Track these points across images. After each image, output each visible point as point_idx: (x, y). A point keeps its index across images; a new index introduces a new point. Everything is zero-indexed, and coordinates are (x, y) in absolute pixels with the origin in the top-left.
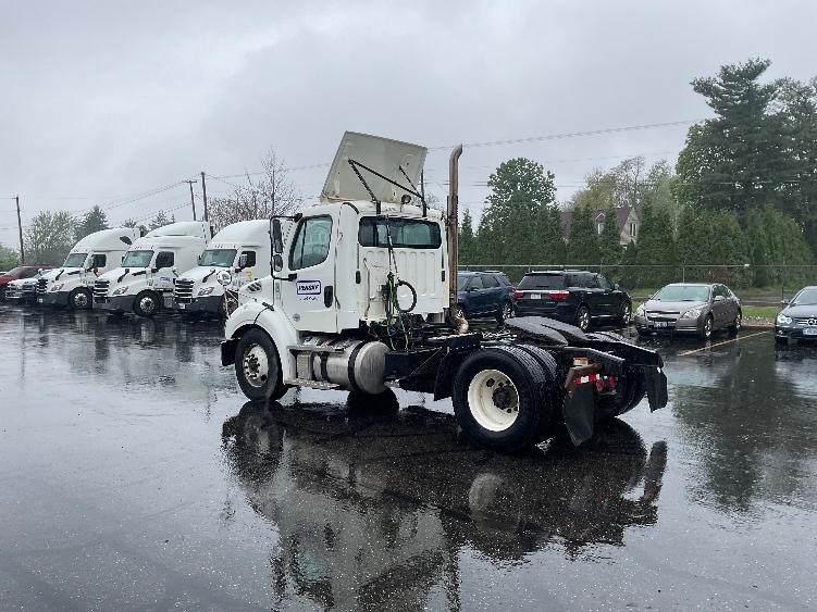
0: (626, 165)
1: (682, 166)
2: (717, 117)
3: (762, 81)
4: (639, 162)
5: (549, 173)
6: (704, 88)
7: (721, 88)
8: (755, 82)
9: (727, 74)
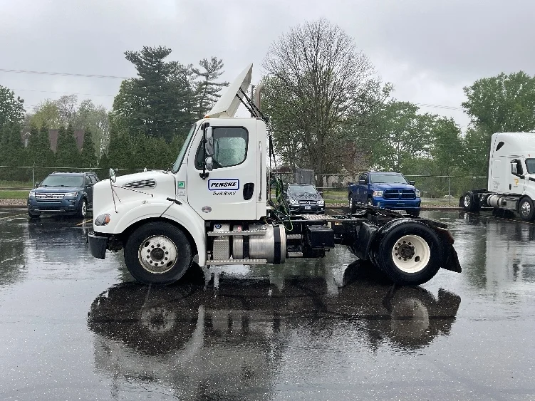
0: (64, 99)
1: (116, 105)
2: (139, 77)
3: (166, 60)
4: (73, 98)
5: (19, 98)
6: (132, 58)
7: (143, 60)
8: (162, 60)
9: (147, 52)
